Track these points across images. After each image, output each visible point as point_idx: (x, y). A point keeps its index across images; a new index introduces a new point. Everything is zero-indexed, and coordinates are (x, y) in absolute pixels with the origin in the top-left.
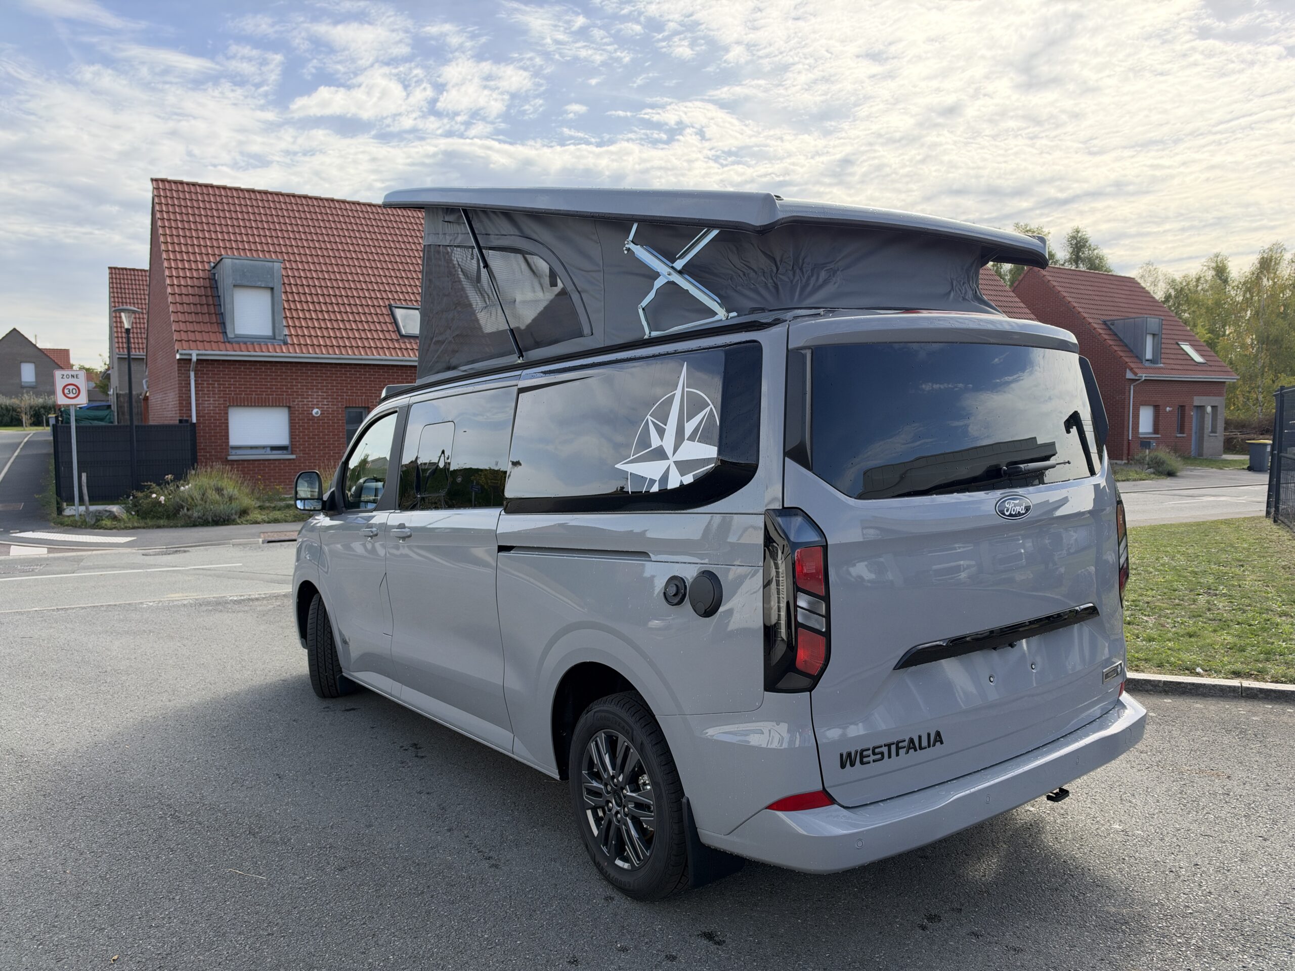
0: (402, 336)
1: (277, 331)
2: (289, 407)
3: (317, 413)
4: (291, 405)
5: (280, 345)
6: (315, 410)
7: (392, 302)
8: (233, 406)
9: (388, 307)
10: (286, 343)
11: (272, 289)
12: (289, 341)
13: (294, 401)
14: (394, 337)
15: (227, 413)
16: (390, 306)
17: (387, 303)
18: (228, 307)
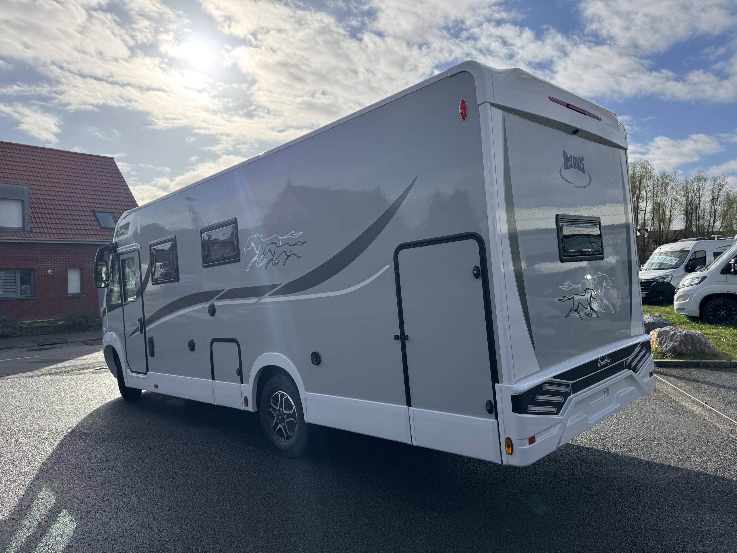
0: (102, 228)
1: (26, 225)
2: (33, 269)
3: (50, 272)
4: (35, 268)
5: (28, 233)
6: (50, 271)
7: (94, 209)
9: (92, 212)
10: (32, 232)
11: (23, 201)
12: (34, 231)
13: (37, 266)
14: (97, 228)
16: (93, 211)
17: (91, 209)
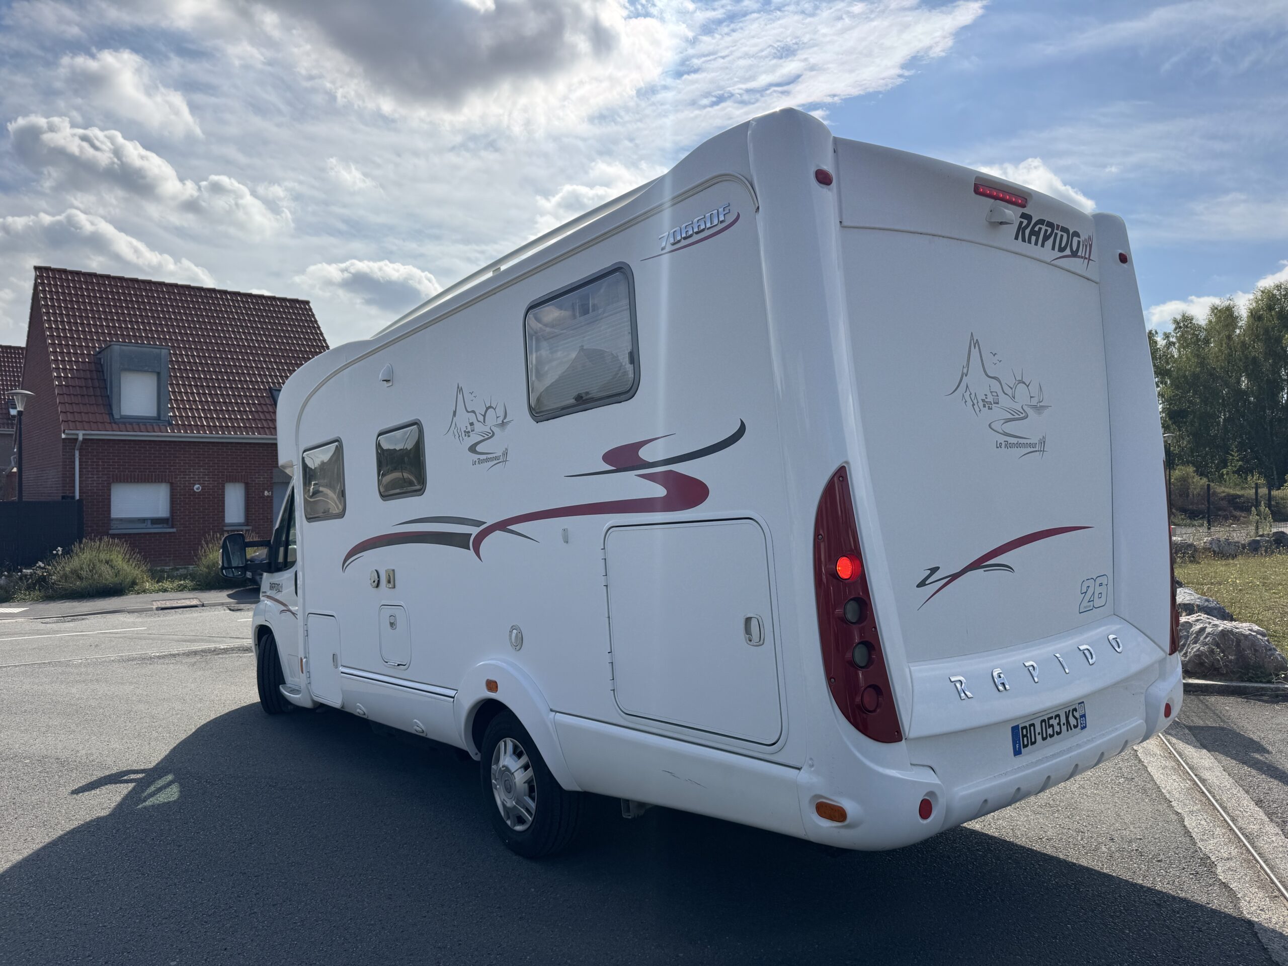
1: (162, 413)
2: (172, 484)
3: (197, 489)
4: (174, 481)
5: (165, 426)
6: (197, 486)
7: (272, 385)
8: (117, 482)
9: (268, 390)
10: (170, 424)
11: (159, 374)
12: (173, 422)
13: (176, 478)
15: (110, 490)
17: (267, 386)
18: (115, 390)
